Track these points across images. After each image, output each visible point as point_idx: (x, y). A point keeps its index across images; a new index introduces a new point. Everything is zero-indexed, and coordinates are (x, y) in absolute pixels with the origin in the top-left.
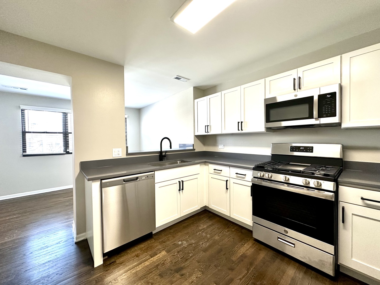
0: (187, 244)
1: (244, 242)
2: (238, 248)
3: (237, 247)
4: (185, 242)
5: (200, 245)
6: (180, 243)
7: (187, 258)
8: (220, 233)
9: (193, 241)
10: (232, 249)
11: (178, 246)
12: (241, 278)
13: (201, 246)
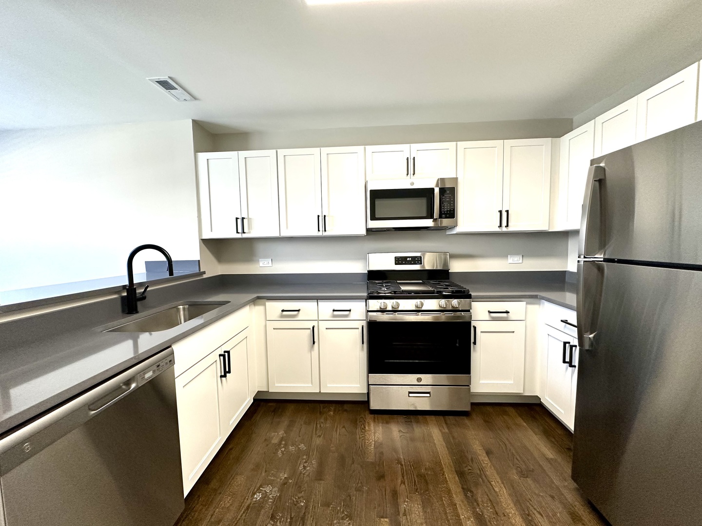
0: (276, 489)
1: (361, 423)
2: (362, 438)
3: (360, 438)
4: (268, 489)
5: (301, 473)
6: (258, 496)
7: (302, 514)
8: (316, 430)
9: (283, 476)
10: (356, 444)
11: (260, 505)
12: (402, 481)
13: (307, 474)
